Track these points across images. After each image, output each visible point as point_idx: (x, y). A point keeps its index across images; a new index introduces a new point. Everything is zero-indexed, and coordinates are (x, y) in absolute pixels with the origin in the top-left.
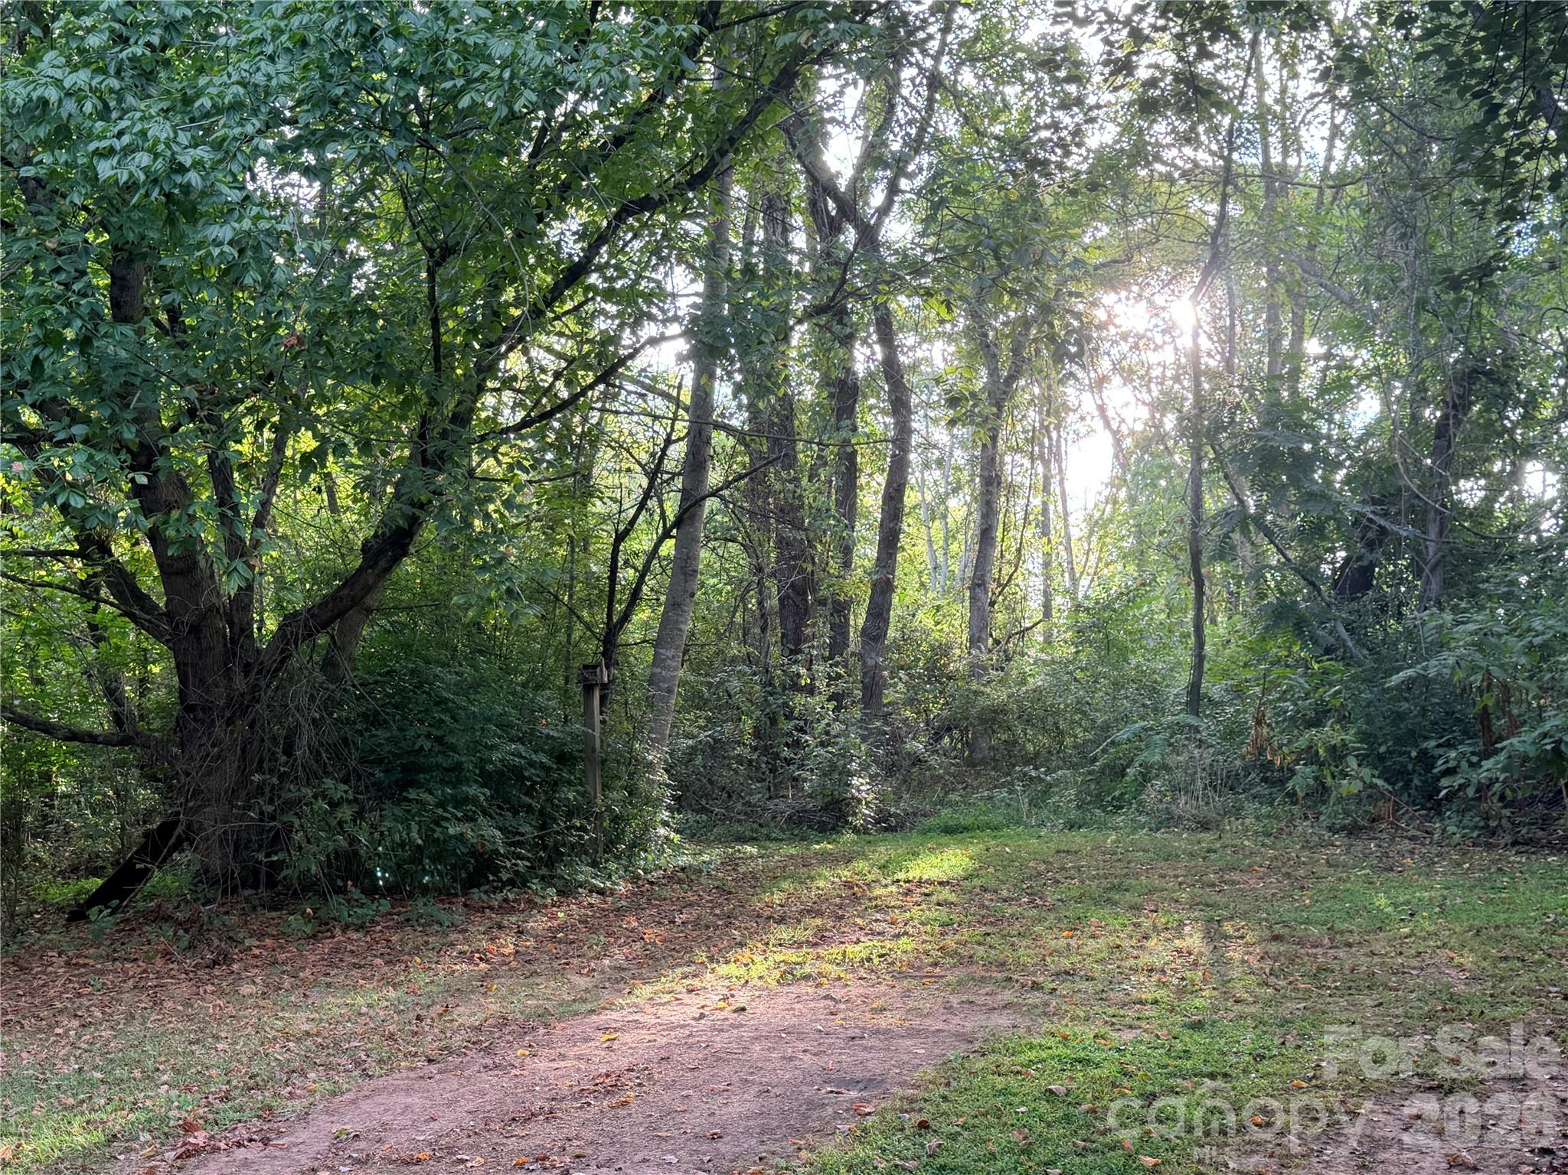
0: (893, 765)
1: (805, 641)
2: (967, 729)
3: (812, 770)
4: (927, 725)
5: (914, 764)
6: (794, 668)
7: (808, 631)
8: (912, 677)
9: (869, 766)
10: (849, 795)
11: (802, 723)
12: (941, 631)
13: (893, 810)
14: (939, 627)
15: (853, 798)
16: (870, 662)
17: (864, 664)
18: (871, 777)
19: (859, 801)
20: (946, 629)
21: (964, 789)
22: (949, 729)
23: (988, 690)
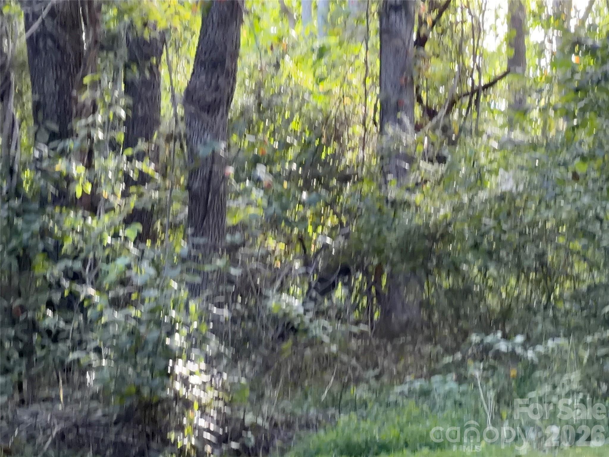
0: (246, 339)
1: (79, 115)
2: (379, 271)
3: (98, 350)
4: (307, 263)
5: (282, 337)
6: (61, 165)
7: (85, 97)
8: (277, 177)
9: (205, 340)
10: (169, 393)
11: (78, 265)
12: (328, 93)
13: (249, 418)
14: (324, 86)
15: (177, 397)
16: (203, 151)
17: (192, 153)
18: (208, 360)
19: (187, 404)
20: (336, 90)
21: (378, 377)
22: (346, 271)
23: (417, 198)
